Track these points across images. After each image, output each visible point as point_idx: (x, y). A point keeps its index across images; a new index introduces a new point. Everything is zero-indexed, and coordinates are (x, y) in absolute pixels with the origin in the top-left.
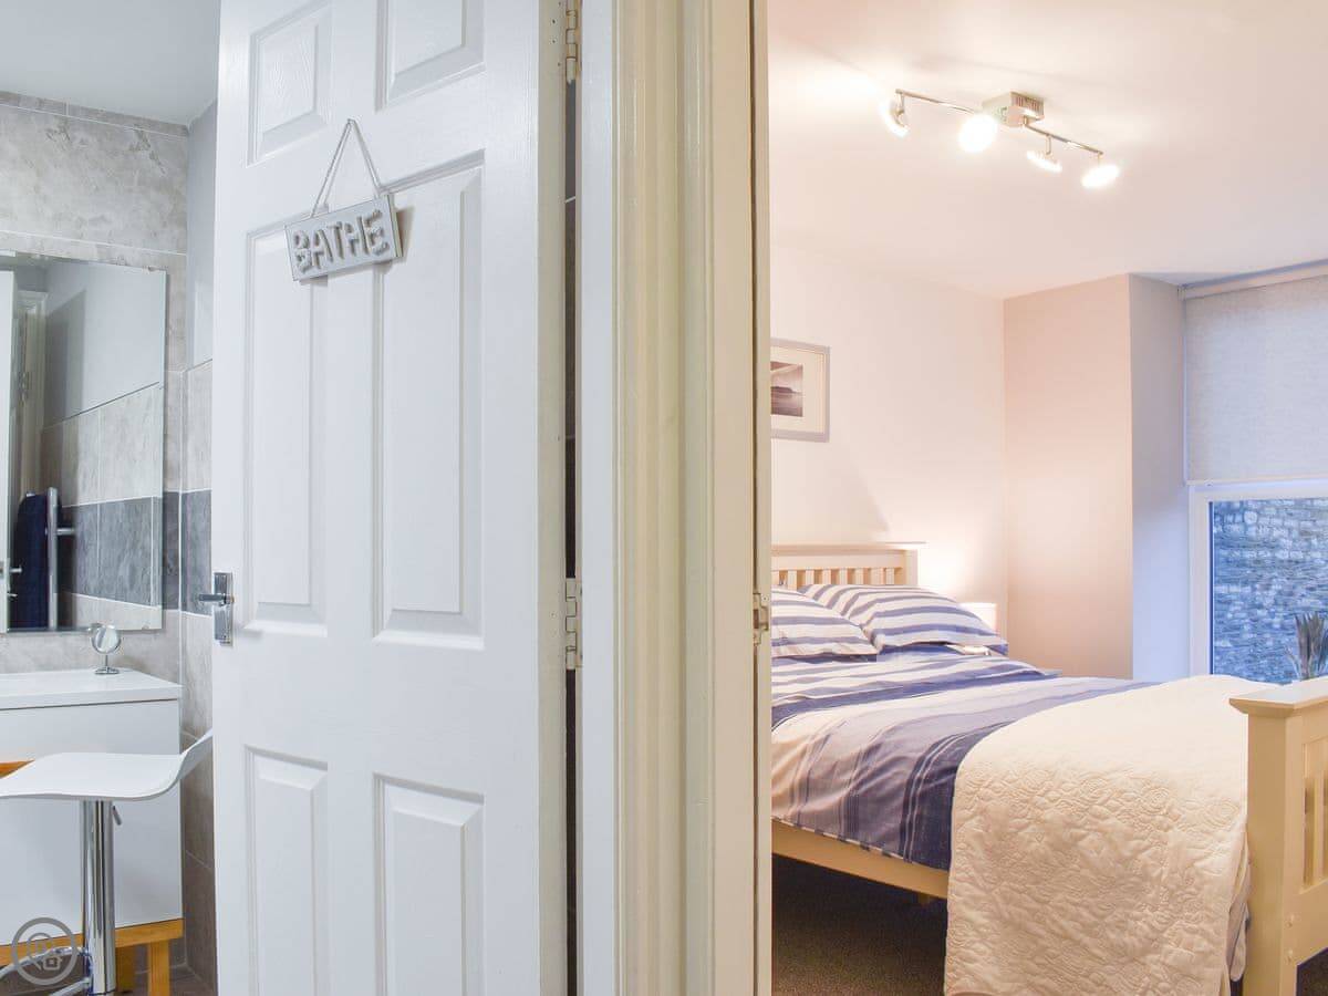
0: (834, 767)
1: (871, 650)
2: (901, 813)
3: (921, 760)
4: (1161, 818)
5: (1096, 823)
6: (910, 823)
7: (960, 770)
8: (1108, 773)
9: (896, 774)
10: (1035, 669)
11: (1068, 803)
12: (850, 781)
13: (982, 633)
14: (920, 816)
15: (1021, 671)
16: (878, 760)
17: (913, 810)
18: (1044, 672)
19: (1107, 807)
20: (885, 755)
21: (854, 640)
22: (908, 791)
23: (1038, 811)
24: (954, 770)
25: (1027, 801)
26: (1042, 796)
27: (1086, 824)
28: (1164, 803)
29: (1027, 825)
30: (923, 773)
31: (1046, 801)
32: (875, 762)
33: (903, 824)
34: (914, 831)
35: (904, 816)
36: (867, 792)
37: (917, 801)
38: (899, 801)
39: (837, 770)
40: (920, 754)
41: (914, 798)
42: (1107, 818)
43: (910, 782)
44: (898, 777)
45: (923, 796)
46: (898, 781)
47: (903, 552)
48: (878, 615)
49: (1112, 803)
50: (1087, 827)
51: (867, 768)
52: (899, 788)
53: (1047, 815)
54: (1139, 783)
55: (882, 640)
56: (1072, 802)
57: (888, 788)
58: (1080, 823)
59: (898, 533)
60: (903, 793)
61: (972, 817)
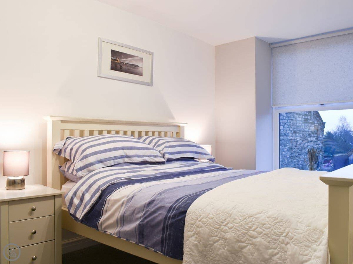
0: (135, 210)
1: (162, 160)
2: (162, 233)
3: (171, 207)
4: (283, 238)
5: (251, 240)
6: (166, 237)
7: (188, 212)
8: (256, 215)
9: (160, 214)
10: (224, 167)
11: (238, 230)
12: (141, 217)
13: (206, 154)
14: (170, 235)
15: (219, 167)
16: (153, 207)
17: (167, 231)
18: (227, 168)
19: (256, 232)
20: (156, 205)
21: (156, 156)
22: (165, 223)
23: (223, 233)
24: (185, 212)
25: (218, 228)
26: (225, 226)
27: (246, 241)
28: (285, 230)
29: (217, 241)
30: (171, 214)
31: (227, 229)
32: (151, 209)
33: (162, 238)
34: (167, 242)
35: (163, 234)
36: (148, 222)
37: (169, 227)
38: (161, 227)
39: (136, 212)
40: (171, 205)
41: (167, 226)
42: (257, 237)
43: (165, 218)
44: (161, 215)
45: (171, 225)
46: (160, 218)
47: (179, 126)
48: (166, 147)
49: (259, 230)
50: (246, 242)
51: (148, 211)
52: (161, 221)
53: (228, 236)
54: (272, 220)
55: (167, 156)
56: (239, 229)
57: (156, 221)
58: (243, 240)
59: (178, 120)
60: (162, 224)
61: (193, 236)
